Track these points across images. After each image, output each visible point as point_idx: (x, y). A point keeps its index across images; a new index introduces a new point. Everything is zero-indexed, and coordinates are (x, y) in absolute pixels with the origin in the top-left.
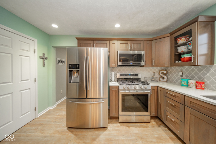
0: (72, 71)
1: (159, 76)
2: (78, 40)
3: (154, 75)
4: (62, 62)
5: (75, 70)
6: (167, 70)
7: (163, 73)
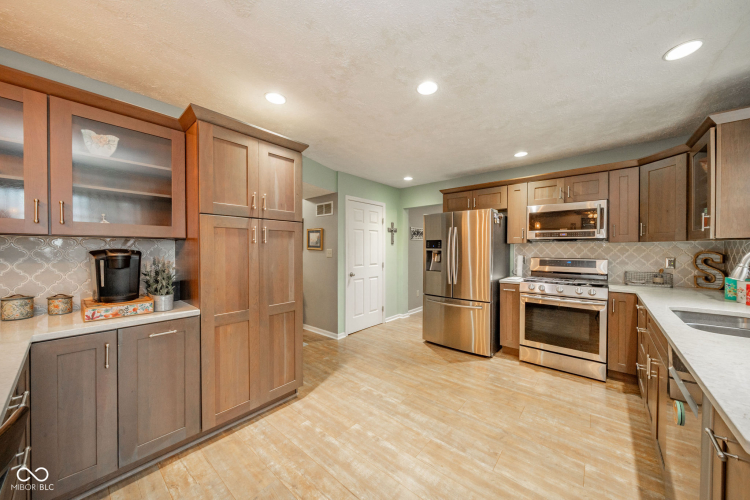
0: (431, 252)
1: (695, 272)
2: (444, 194)
4: (417, 233)
5: (435, 250)
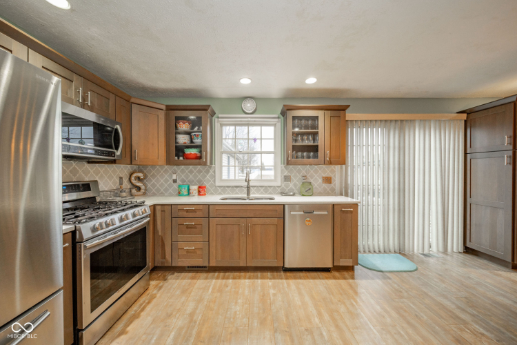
1: (129, 186)
3: (121, 183)
6: (145, 171)
7: (138, 179)
